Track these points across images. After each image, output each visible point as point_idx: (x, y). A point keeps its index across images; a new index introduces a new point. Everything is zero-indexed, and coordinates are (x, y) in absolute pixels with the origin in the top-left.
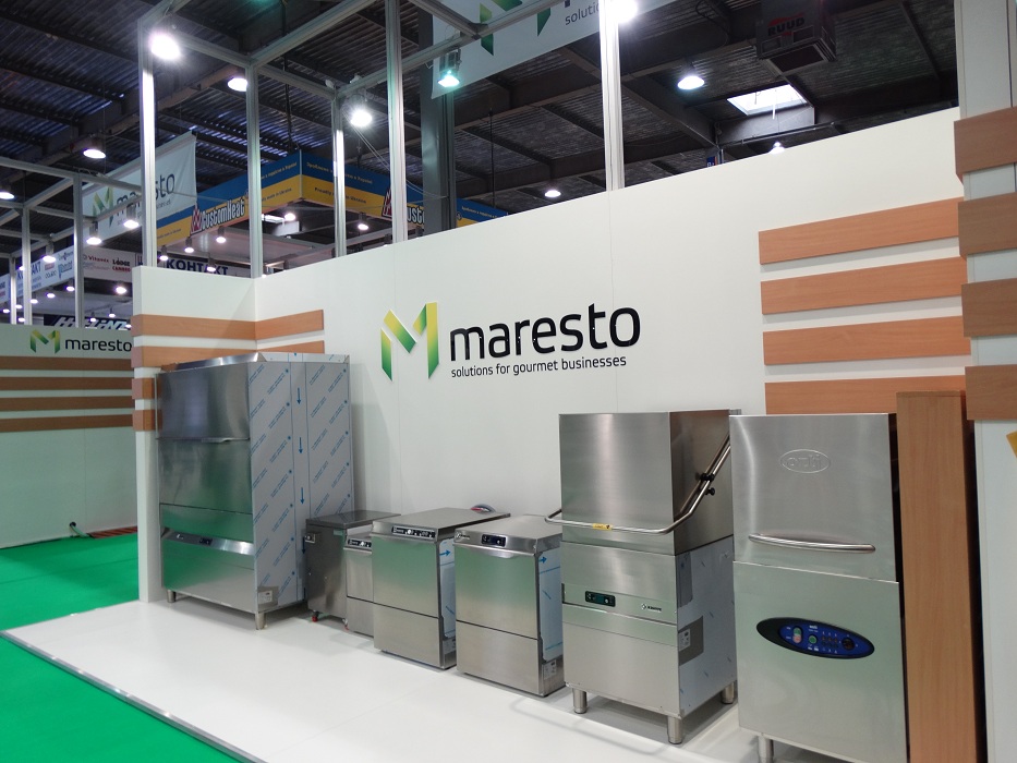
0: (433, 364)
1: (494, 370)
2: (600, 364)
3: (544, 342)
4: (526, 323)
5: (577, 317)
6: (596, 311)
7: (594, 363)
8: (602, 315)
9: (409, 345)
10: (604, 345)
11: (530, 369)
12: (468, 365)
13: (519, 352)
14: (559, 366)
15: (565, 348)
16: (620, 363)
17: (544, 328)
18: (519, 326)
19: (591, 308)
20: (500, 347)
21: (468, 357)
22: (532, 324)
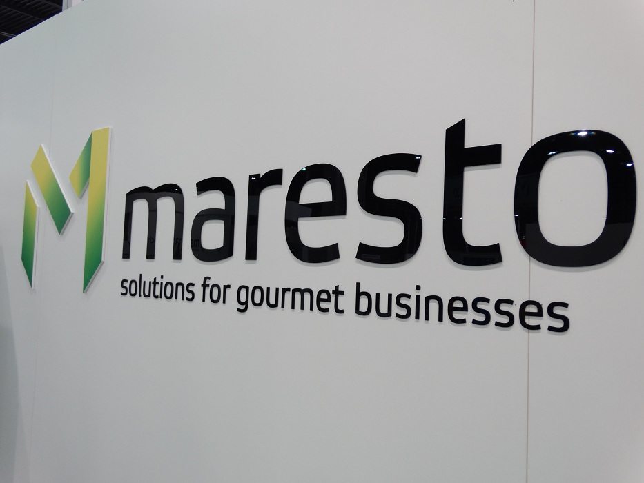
0: (93, 263)
1: (198, 290)
2: (471, 315)
3: (313, 232)
4: (274, 177)
5: (408, 163)
6: (469, 143)
7: (453, 309)
8: (491, 155)
9: (62, 216)
10: (490, 255)
11: (276, 299)
12: (150, 271)
13: (251, 254)
14: (347, 302)
15: (367, 253)
16: (546, 321)
17: (317, 192)
18: (258, 184)
19: (456, 134)
20: (213, 235)
21: (151, 255)
22: (287, 179)
